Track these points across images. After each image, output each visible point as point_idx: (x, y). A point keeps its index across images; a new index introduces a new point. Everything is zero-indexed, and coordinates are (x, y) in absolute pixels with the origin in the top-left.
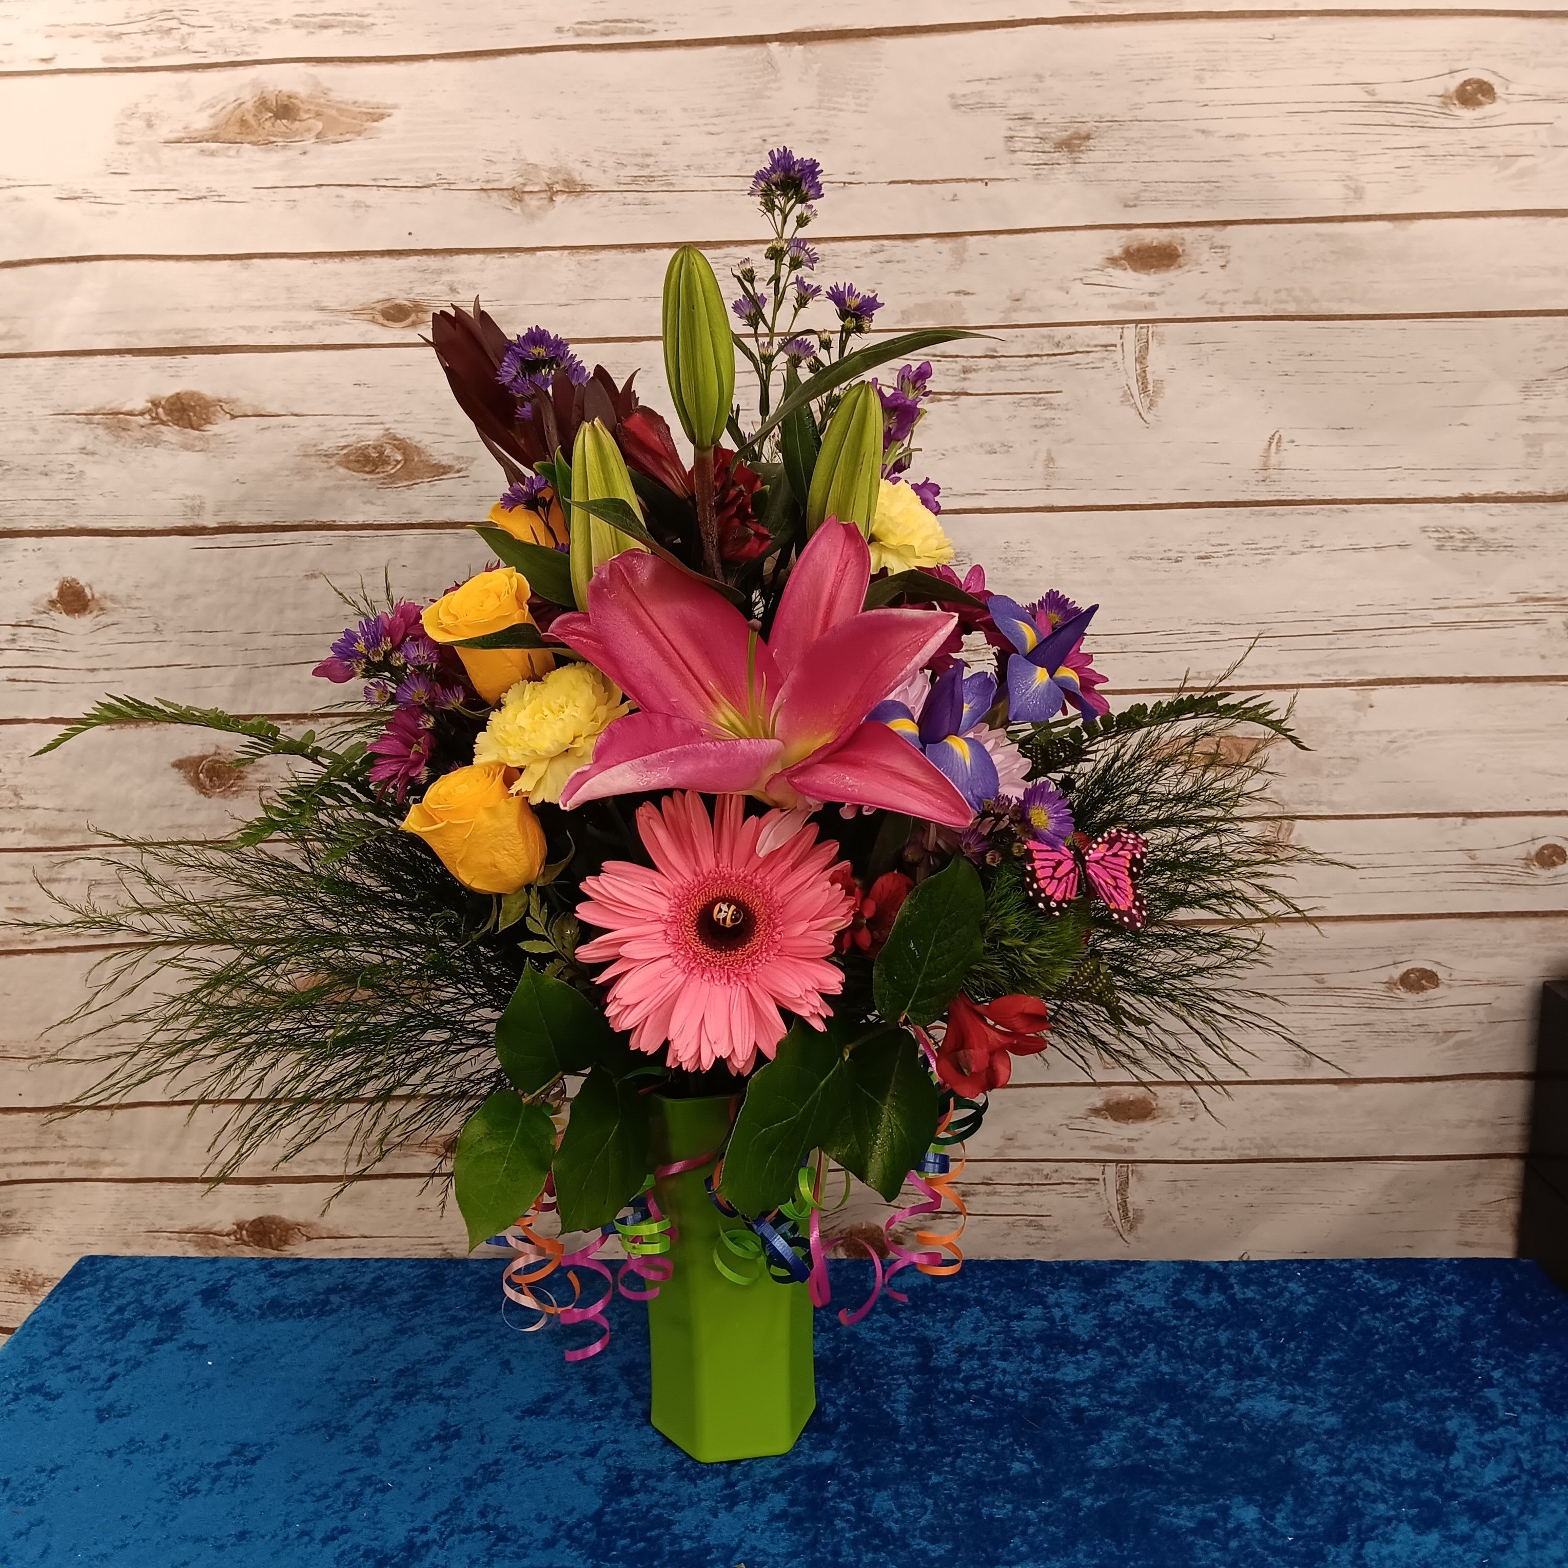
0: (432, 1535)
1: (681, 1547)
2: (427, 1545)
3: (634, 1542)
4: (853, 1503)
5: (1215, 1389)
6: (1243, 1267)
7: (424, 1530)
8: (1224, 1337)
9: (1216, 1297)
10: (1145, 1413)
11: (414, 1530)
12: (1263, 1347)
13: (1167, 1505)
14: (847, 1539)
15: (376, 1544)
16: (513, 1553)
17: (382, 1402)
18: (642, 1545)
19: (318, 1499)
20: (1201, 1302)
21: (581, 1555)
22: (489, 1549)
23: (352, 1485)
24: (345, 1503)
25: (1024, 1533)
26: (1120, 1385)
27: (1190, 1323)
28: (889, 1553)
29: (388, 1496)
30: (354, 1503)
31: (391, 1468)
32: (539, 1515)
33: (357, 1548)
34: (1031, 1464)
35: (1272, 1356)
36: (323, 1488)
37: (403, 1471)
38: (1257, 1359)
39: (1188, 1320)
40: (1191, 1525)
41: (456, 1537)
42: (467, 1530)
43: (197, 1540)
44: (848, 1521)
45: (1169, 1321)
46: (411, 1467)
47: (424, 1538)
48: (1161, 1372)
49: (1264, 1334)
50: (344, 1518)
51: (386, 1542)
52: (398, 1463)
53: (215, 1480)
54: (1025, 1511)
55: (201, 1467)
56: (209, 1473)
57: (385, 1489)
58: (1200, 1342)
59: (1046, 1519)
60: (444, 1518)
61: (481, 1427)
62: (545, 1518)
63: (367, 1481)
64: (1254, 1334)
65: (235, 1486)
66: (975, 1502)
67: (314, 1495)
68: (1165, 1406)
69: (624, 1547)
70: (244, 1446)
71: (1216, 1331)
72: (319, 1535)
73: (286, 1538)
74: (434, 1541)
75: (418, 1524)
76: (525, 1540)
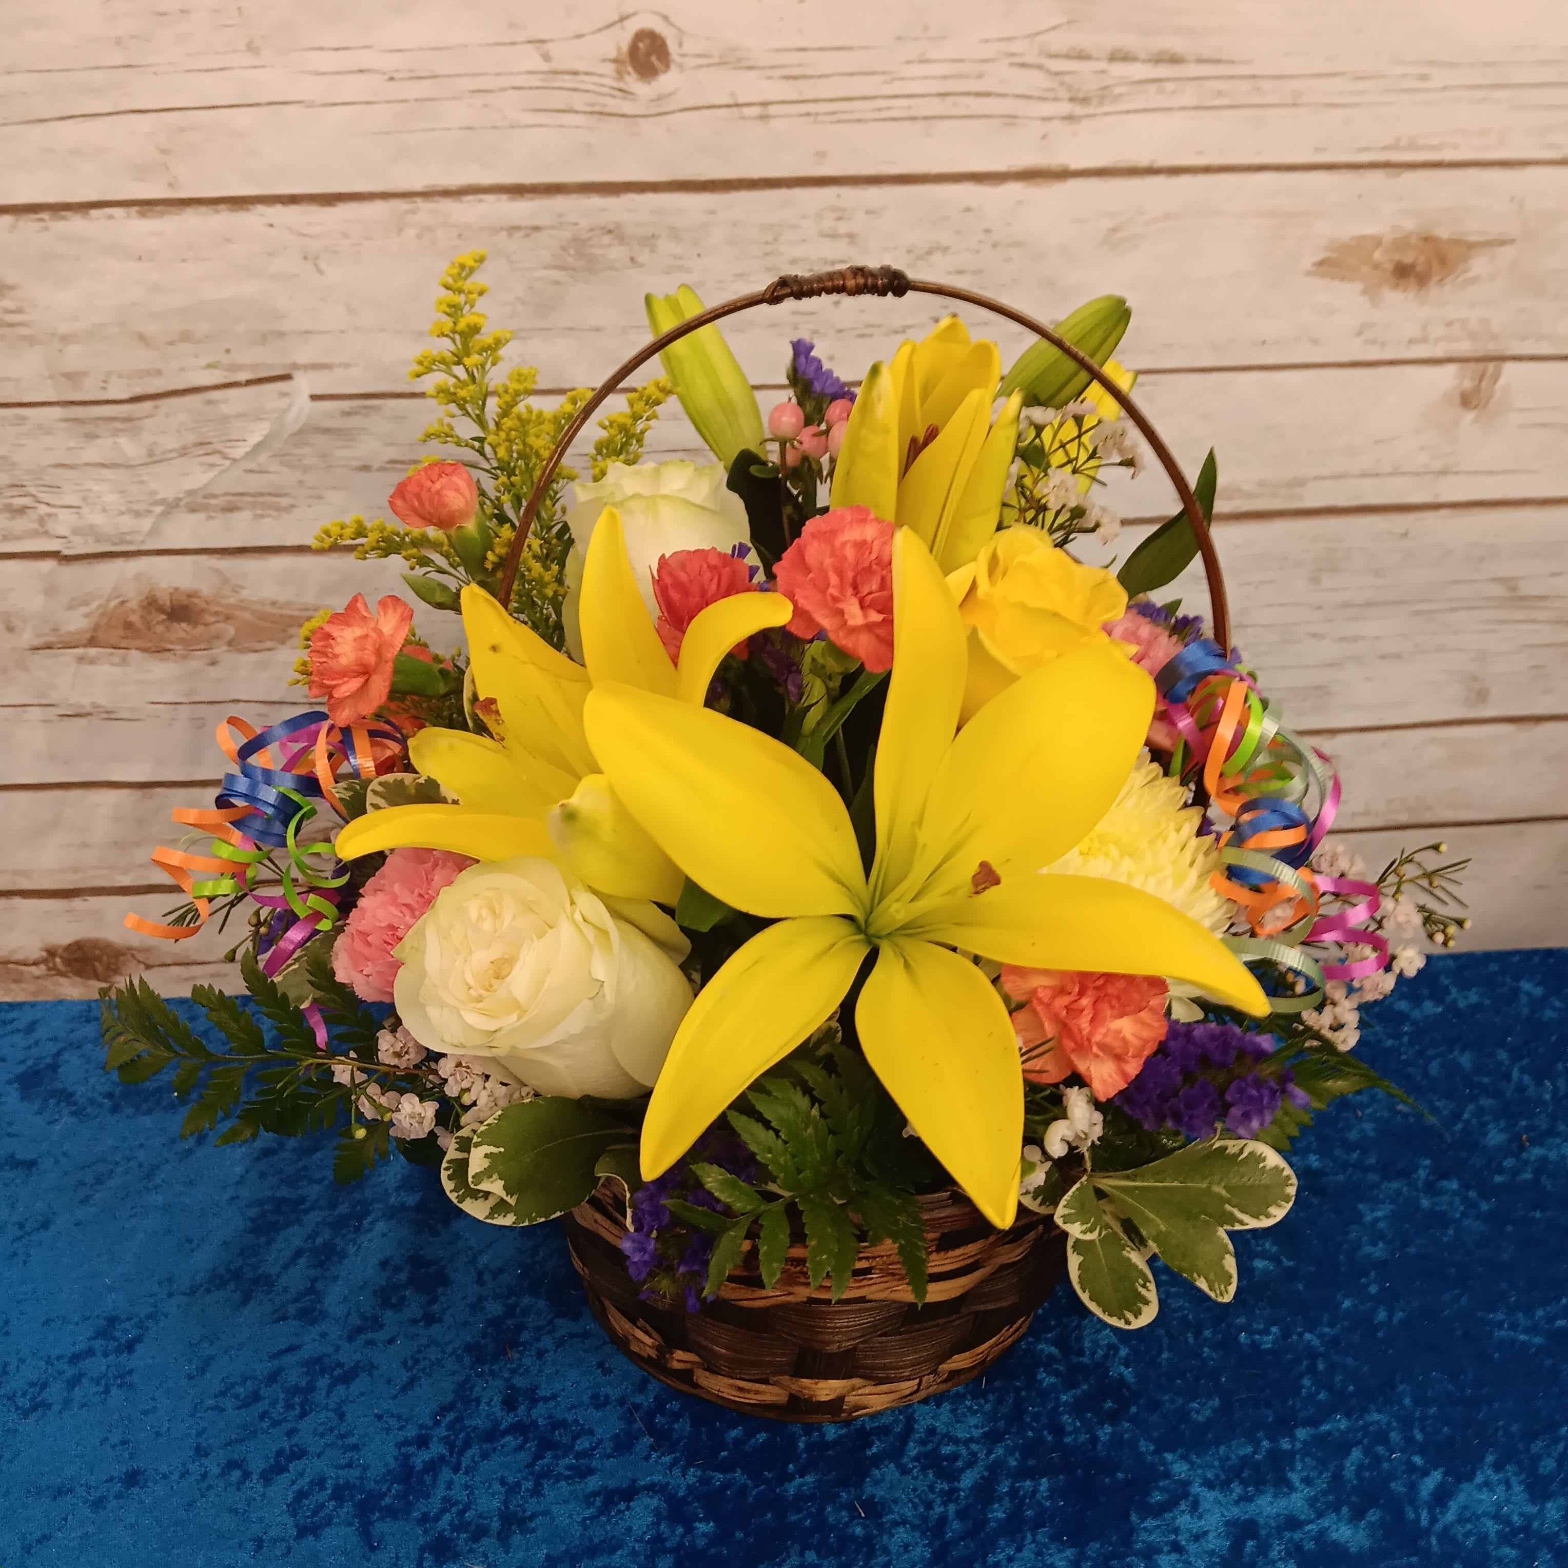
0: (436, 1449)
1: (822, 1435)
2: (432, 1467)
3: (750, 1434)
4: (1054, 1343)
5: (1485, 1134)
6: (1451, 963)
7: (423, 1442)
8: (1465, 1060)
9: (1430, 1008)
10: (1406, 1174)
11: (406, 1443)
12: (1523, 1070)
13: (1494, 1311)
14: (1065, 1404)
15: (353, 1474)
16: (569, 1468)
17: (316, 1234)
18: (762, 1437)
19: (245, 1405)
20: (1416, 1014)
21: (675, 1462)
22: (530, 1465)
23: (294, 1376)
24: (289, 1406)
25: (1312, 1370)
26: (1353, 1135)
27: (1411, 1043)
28: (1133, 1420)
29: (356, 1387)
30: (302, 1405)
31: (350, 1339)
32: (595, 1397)
33: (320, 1483)
34: (1279, 1262)
35: (1539, 1083)
36: (249, 1383)
37: (371, 1343)
38: (1521, 1089)
39: (1406, 1039)
40: (1538, 1340)
41: (474, 1451)
42: (492, 1435)
43: (59, 1492)
44: (1057, 1374)
45: (1380, 1041)
46: (381, 1336)
47: (425, 1456)
48: (1399, 1112)
49: (1516, 1054)
50: (290, 1433)
51: (365, 1468)
52: (359, 1330)
53: (73, 1383)
54: (1300, 1335)
55: (49, 1362)
56: (61, 1373)
57: (348, 1377)
58: (1434, 1068)
59: (1334, 1343)
60: (450, 1416)
61: (473, 1261)
62: (607, 1401)
63: (316, 1366)
64: (1503, 1055)
65: (107, 1391)
66: (1223, 1325)
67: (237, 1397)
68: (1427, 1162)
69: (736, 1441)
70: (112, 1321)
71: (1451, 1052)
72: (257, 1465)
73: (204, 1476)
74: (442, 1458)
75: (411, 1432)
76: (583, 1444)
